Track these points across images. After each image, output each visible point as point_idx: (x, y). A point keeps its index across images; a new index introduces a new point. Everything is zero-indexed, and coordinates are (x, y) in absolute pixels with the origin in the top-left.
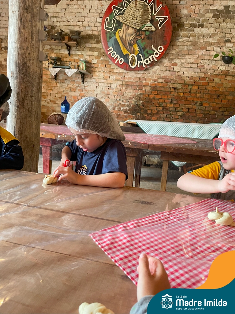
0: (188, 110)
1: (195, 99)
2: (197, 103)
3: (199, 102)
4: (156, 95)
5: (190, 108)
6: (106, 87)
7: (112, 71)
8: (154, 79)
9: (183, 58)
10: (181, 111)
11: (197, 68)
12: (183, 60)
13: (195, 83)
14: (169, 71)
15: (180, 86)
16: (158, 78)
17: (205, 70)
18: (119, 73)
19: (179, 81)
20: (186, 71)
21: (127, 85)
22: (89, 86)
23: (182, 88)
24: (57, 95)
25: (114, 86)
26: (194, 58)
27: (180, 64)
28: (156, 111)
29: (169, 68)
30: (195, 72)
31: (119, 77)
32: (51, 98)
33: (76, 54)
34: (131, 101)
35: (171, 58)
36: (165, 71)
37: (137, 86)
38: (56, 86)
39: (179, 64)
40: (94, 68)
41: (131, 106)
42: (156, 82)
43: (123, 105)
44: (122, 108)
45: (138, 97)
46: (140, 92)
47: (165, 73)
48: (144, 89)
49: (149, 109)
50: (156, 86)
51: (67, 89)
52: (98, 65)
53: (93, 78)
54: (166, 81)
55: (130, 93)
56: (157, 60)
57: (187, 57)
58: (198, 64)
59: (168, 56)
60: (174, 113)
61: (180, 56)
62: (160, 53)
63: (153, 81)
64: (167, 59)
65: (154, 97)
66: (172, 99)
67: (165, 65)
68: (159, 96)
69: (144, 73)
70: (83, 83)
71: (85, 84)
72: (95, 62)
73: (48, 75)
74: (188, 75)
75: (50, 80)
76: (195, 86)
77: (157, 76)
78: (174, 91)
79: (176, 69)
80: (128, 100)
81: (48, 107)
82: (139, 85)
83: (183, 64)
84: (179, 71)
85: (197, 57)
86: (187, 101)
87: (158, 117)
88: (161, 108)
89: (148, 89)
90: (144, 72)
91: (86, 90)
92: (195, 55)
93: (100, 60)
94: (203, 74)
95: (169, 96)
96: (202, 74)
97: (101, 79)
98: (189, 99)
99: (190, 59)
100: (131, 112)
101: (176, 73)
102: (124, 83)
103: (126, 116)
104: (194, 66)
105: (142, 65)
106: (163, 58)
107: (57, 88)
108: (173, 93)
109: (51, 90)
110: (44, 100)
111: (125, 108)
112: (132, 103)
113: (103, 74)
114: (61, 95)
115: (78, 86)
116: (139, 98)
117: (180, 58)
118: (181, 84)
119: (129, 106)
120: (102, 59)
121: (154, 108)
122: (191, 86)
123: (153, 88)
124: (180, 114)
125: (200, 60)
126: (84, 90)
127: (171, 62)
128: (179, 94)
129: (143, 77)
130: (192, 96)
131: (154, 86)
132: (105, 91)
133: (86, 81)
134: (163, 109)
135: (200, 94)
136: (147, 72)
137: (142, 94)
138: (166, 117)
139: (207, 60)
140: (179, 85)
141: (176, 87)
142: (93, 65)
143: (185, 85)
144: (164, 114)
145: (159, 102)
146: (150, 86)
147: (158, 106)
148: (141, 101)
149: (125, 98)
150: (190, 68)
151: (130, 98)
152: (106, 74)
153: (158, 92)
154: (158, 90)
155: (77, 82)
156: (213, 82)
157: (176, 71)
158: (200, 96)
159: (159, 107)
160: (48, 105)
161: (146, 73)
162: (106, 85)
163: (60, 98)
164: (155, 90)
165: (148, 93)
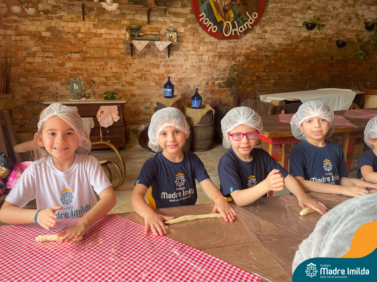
0: (280, 77)
1: (285, 66)
2: (286, 69)
3: (288, 68)
4: (250, 64)
5: (281, 75)
6: (197, 60)
7: (202, 41)
8: (247, 48)
9: (272, 25)
10: (273, 78)
11: (285, 35)
12: (273, 27)
13: (284, 50)
14: (261, 38)
15: (271, 54)
16: (251, 47)
17: (291, 36)
18: (211, 43)
19: (270, 49)
20: (276, 38)
21: (220, 56)
22: (176, 60)
23: (273, 55)
24: (135, 75)
25: (205, 57)
26: (282, 24)
28: (251, 81)
29: (261, 35)
30: (283, 39)
31: (210, 47)
32: (128, 79)
33: (157, 21)
35: (262, 25)
36: (257, 38)
37: (231, 56)
38: (133, 62)
39: (269, 31)
40: (180, 37)
41: (225, 79)
42: (249, 51)
43: (217, 79)
44: (216, 82)
45: (232, 68)
46: (233, 63)
47: (257, 40)
48: (237, 59)
49: (243, 81)
50: (249, 55)
51: (148, 65)
52: (186, 34)
53: (181, 50)
54: (258, 49)
55: (223, 64)
56: (251, 28)
57: (276, 23)
58: (285, 30)
59: (259, 23)
60: (267, 82)
62: (254, 20)
63: (245, 49)
64: (259, 26)
65: (248, 67)
66: (264, 68)
67: (257, 32)
68: (252, 65)
69: (236, 42)
70: (169, 57)
72: (182, 30)
73: (119, 49)
74: (278, 42)
75: (124, 55)
76: (284, 53)
77: (249, 44)
78: (266, 59)
79: (267, 36)
80: (222, 72)
81: (124, 91)
83: (273, 31)
84: (269, 39)
85: (285, 23)
86: (278, 68)
87: (253, 88)
88: (255, 78)
89: (242, 58)
91: (173, 66)
92: (283, 22)
93: (188, 28)
95: (262, 65)
96: (289, 40)
97: (190, 50)
98: (280, 66)
99: (279, 26)
100: (226, 85)
101: (267, 41)
102: (216, 54)
103: (221, 91)
104: (282, 32)
105: (236, 33)
106: (256, 25)
107: (134, 65)
108: (265, 61)
109: (125, 68)
110: (117, 83)
111: (219, 81)
112: (226, 75)
113: (192, 44)
114: (141, 73)
115: (162, 62)
116: (233, 69)
117: (270, 24)
118: (272, 51)
120: (189, 26)
121: (248, 78)
123: (247, 57)
124: (272, 81)
125: (287, 27)
126: (171, 65)
127: (262, 29)
128: (271, 62)
129: (236, 46)
130: (282, 63)
131: (247, 55)
132: (195, 64)
133: (172, 55)
134: (258, 78)
135: (288, 61)
136: (240, 41)
137: (236, 64)
138: (260, 86)
139: (293, 27)
140: (270, 52)
143: (276, 52)
144: (258, 83)
145: (253, 71)
146: (243, 55)
148: (236, 73)
149: (219, 71)
150: (279, 34)
151: (224, 70)
152: (195, 45)
153: (252, 62)
154: (251, 59)
155: (160, 56)
156: (298, 48)
157: (267, 39)
159: (253, 77)
160: (124, 88)
161: (238, 42)
162: (196, 57)
163: (140, 78)
164: (248, 59)
165: (242, 63)
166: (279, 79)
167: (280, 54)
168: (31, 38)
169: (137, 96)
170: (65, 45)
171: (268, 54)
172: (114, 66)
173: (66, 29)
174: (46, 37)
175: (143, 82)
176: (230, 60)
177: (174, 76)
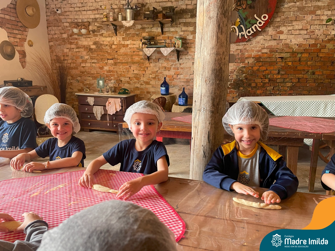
0: (299, 80)
1: (306, 68)
2: (308, 71)
3: (311, 71)
4: (261, 66)
5: (300, 77)
8: (258, 50)
9: (289, 25)
10: (290, 81)
11: (306, 34)
12: (290, 27)
13: (306, 51)
14: (275, 40)
15: (288, 55)
16: (262, 49)
17: (315, 36)
19: (286, 50)
20: (294, 38)
22: (185, 63)
23: (291, 57)
24: (150, 76)
26: (302, 24)
27: (287, 31)
28: (262, 84)
29: (274, 37)
30: (304, 39)
32: (145, 79)
33: (169, 31)
34: (232, 76)
35: (277, 26)
36: (270, 40)
38: (149, 66)
39: (285, 32)
40: (190, 44)
41: (233, 81)
42: (260, 53)
45: (240, 70)
46: (241, 65)
47: (270, 42)
48: (246, 62)
49: (253, 83)
50: (260, 57)
51: (161, 68)
53: (189, 55)
54: (271, 51)
55: (231, 66)
56: (260, 30)
57: (294, 23)
58: (307, 30)
59: (272, 24)
60: (282, 85)
61: (286, 23)
62: (264, 22)
63: (256, 52)
64: (272, 27)
65: (258, 69)
66: (279, 70)
67: (270, 33)
68: (264, 67)
69: (246, 45)
70: (178, 61)
71: (181, 61)
72: (190, 37)
73: (140, 55)
74: (297, 43)
75: (143, 60)
76: (305, 54)
77: (261, 47)
78: (281, 61)
79: (282, 37)
81: (142, 89)
82: (240, 58)
83: (290, 31)
84: (285, 39)
85: (305, 22)
86: (296, 70)
87: (264, 90)
88: (267, 80)
89: (251, 61)
90: (246, 43)
91: (182, 68)
92: (303, 21)
94: (314, 40)
95: (275, 67)
96: (312, 40)
98: (299, 68)
99: (298, 25)
100: (233, 87)
101: (282, 42)
104: (302, 32)
105: (243, 37)
106: (267, 26)
107: (150, 68)
108: (280, 63)
109: (143, 70)
110: (137, 82)
112: (234, 77)
114: (155, 75)
115: (173, 65)
116: (241, 72)
118: (289, 52)
119: (231, 80)
121: (259, 81)
122: (301, 54)
123: (257, 59)
124: (289, 85)
125: (309, 26)
126: (180, 68)
127: (276, 31)
128: (288, 64)
129: (245, 49)
130: (302, 65)
131: (258, 58)
133: (181, 59)
134: (269, 80)
135: (311, 62)
136: (249, 43)
137: (244, 67)
138: (273, 89)
139: (318, 25)
140: (286, 54)
141: (283, 56)
142: (189, 41)
143: (294, 53)
144: (270, 86)
145: (264, 74)
146: (253, 58)
147: (263, 79)
148: (244, 75)
150: (299, 34)
151: (231, 72)
153: (263, 64)
154: (262, 62)
155: (171, 60)
156: (325, 48)
157: (282, 40)
158: (312, 64)
159: (265, 79)
160: (142, 87)
161: (248, 45)
163: (154, 78)
164: (259, 62)
165: (251, 66)
166: (299, 82)
167: (299, 55)
168: (84, 50)
169: (151, 93)
170: (104, 54)
171: (283, 55)
172: (135, 69)
173: (105, 43)
174: (93, 49)
175: (157, 82)
176: (238, 62)
177: (182, 77)
